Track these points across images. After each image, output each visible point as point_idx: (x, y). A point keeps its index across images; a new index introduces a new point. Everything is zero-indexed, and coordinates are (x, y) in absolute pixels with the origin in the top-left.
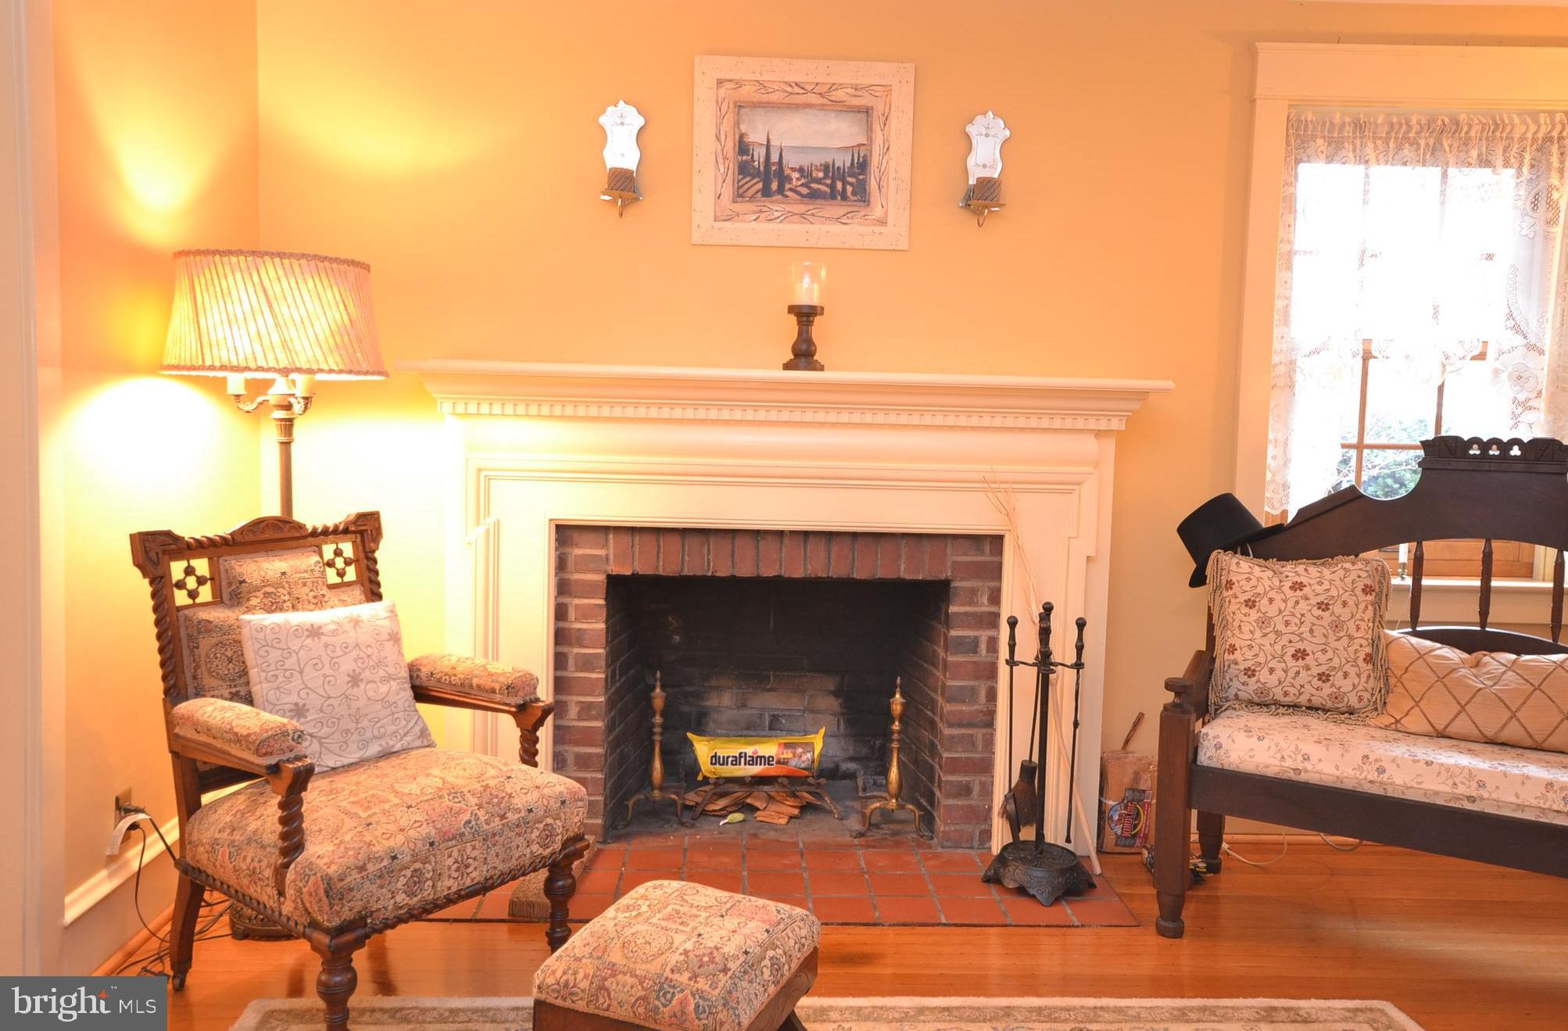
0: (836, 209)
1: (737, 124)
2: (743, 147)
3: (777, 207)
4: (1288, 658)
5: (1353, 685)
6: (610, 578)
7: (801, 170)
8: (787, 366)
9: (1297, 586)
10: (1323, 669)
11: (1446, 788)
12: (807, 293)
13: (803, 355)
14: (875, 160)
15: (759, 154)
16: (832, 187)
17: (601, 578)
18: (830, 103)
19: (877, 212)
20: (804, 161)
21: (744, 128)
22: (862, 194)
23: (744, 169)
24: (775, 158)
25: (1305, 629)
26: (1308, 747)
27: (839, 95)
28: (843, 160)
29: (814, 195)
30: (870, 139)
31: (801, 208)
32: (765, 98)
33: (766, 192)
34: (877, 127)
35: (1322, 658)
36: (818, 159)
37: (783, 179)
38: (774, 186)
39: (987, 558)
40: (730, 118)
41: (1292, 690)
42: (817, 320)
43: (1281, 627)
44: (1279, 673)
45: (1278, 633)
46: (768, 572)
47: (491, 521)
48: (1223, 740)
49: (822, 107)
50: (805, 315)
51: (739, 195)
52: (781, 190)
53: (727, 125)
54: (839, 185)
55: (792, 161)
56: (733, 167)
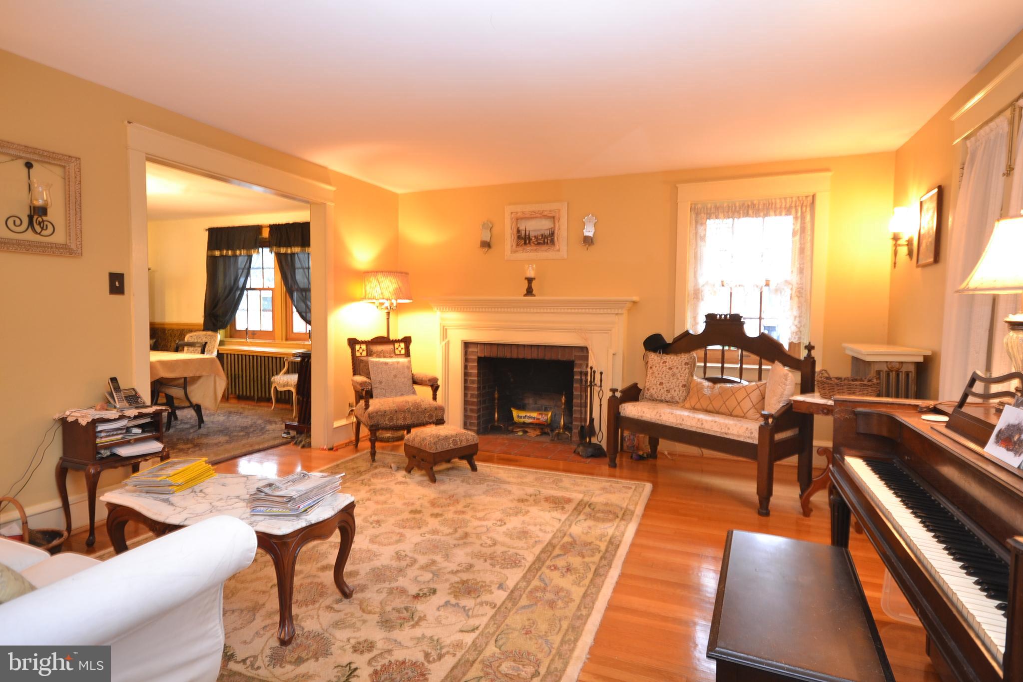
0: (545, 247)
1: (517, 224)
2: (518, 231)
3: (529, 248)
4: (658, 385)
6: (478, 357)
7: (535, 237)
8: (525, 295)
9: (665, 362)
10: (667, 389)
11: (674, 421)
12: (531, 273)
13: (529, 292)
14: (556, 232)
15: (523, 233)
16: (544, 241)
17: (476, 357)
18: (543, 216)
19: (557, 247)
20: (536, 234)
21: (518, 225)
22: (552, 242)
23: (519, 237)
24: (527, 234)
25: (663, 376)
27: (545, 213)
28: (547, 233)
29: (539, 244)
30: (555, 226)
31: (535, 248)
32: (524, 216)
33: (525, 243)
34: (556, 222)
35: (668, 385)
36: (539, 233)
37: (530, 239)
38: (527, 242)
39: (585, 354)
40: (515, 223)
41: (659, 396)
42: (534, 281)
43: (657, 375)
44: (655, 390)
45: (656, 377)
46: (521, 356)
47: (447, 340)
49: (541, 217)
50: (530, 280)
51: (518, 245)
52: (529, 242)
53: (514, 225)
54: (546, 240)
55: (532, 234)
56: (516, 237)
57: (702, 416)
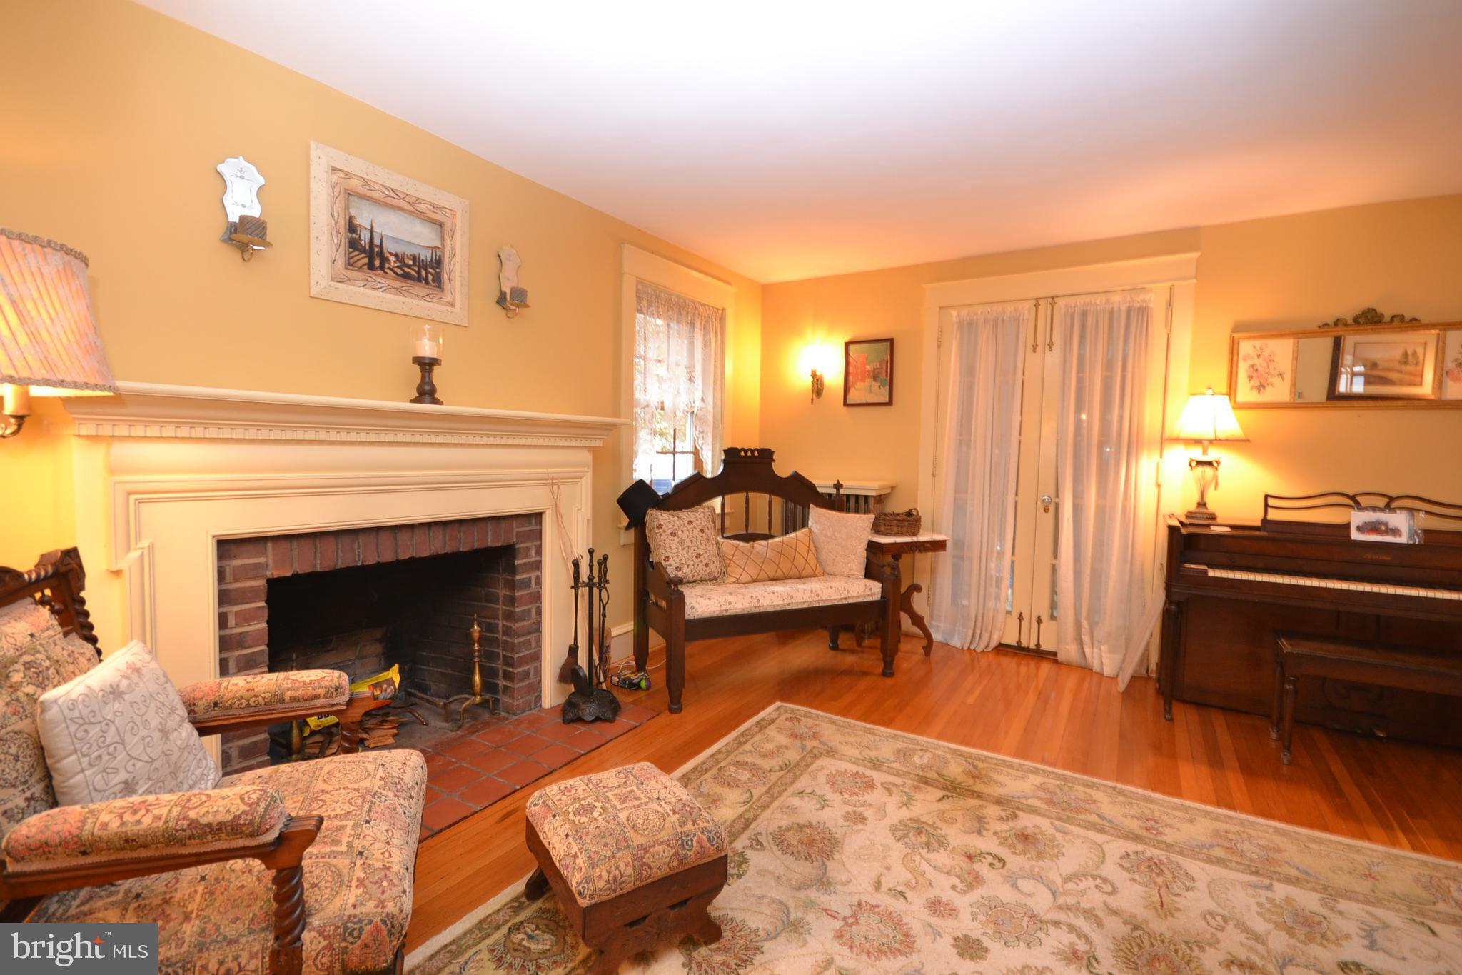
0: (420, 289)
1: (347, 207)
2: (352, 228)
3: (380, 280)
4: (694, 558)
5: (715, 567)
6: (271, 582)
7: (396, 255)
8: (414, 401)
9: (690, 523)
11: (781, 602)
12: (427, 349)
13: (426, 393)
14: (446, 261)
15: (365, 236)
16: (419, 273)
17: (261, 583)
18: (414, 210)
19: (449, 297)
20: (400, 249)
21: (353, 212)
22: (438, 280)
23: (354, 244)
24: (377, 242)
25: (699, 543)
26: (730, 598)
27: (422, 207)
28: (426, 256)
29: (406, 276)
30: (443, 244)
31: (397, 284)
32: (369, 193)
33: (371, 266)
34: (447, 238)
35: (706, 556)
36: (409, 251)
37: (384, 260)
38: (377, 263)
39: (535, 528)
40: (341, 199)
41: (696, 574)
43: (690, 544)
44: (691, 566)
45: (689, 547)
46: (403, 556)
47: (145, 543)
48: (694, 604)
49: (411, 213)
50: (427, 365)
51: (350, 265)
52: (382, 267)
53: (339, 206)
54: (423, 273)
55: (389, 247)
56: (345, 243)
57: (779, 588)
